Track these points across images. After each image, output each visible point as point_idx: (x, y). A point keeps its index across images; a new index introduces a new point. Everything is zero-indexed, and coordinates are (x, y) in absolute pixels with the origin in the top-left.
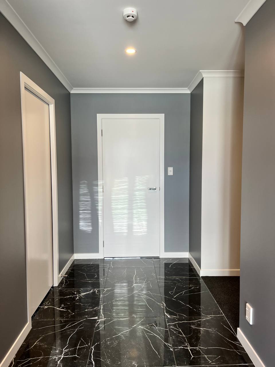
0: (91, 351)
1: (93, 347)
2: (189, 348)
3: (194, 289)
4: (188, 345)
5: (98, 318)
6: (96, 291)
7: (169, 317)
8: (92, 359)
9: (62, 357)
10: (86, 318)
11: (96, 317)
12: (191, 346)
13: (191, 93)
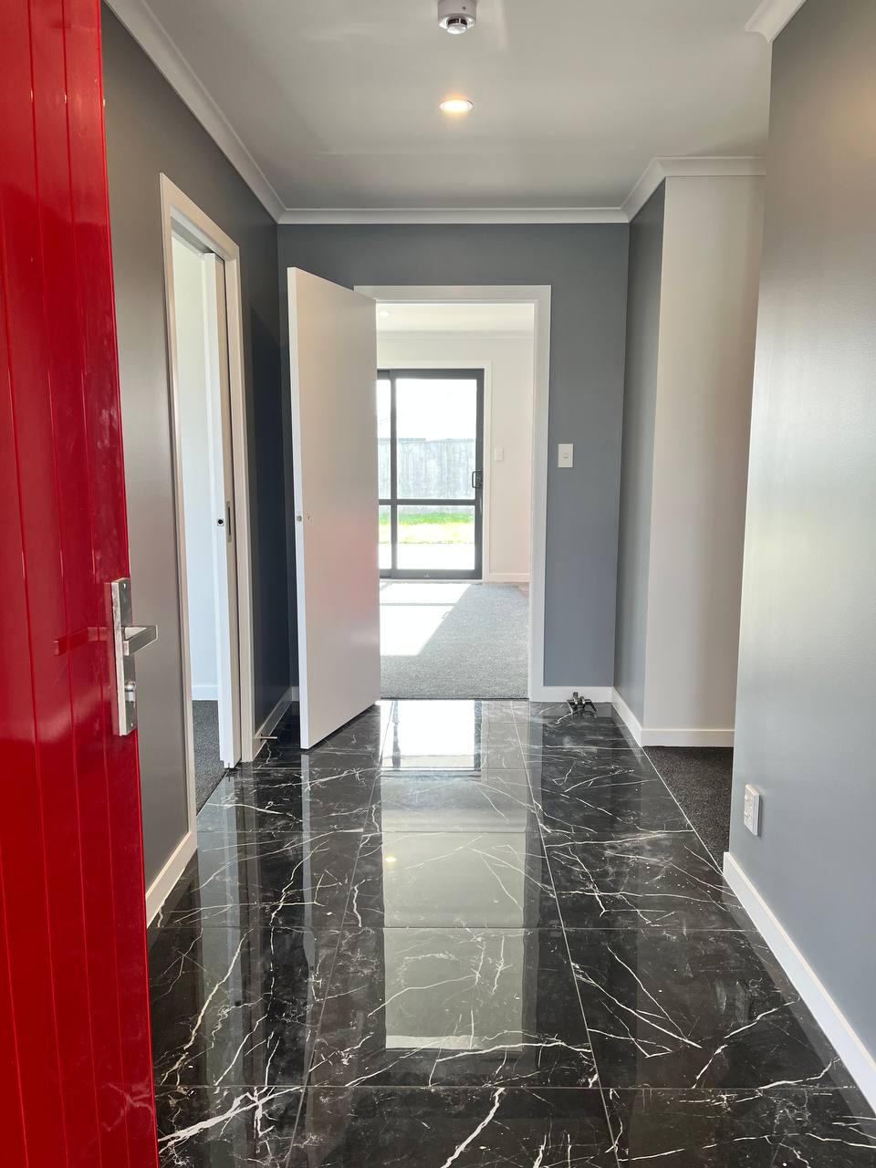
0: (352, 896)
1: (355, 888)
2: (596, 894)
3: (621, 774)
4: (594, 887)
5: (365, 830)
6: (357, 775)
7: (549, 831)
8: (355, 910)
9: (282, 905)
10: (334, 829)
11: (359, 828)
12: (601, 890)
13: (631, 222)
